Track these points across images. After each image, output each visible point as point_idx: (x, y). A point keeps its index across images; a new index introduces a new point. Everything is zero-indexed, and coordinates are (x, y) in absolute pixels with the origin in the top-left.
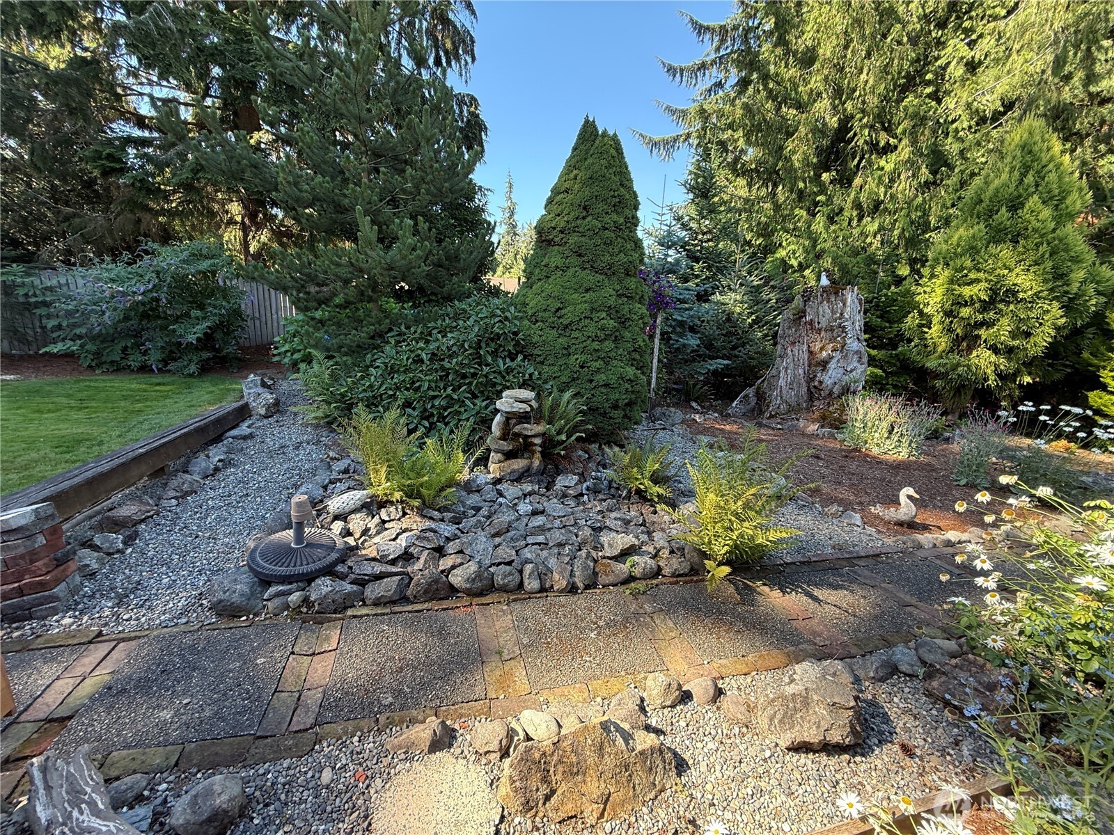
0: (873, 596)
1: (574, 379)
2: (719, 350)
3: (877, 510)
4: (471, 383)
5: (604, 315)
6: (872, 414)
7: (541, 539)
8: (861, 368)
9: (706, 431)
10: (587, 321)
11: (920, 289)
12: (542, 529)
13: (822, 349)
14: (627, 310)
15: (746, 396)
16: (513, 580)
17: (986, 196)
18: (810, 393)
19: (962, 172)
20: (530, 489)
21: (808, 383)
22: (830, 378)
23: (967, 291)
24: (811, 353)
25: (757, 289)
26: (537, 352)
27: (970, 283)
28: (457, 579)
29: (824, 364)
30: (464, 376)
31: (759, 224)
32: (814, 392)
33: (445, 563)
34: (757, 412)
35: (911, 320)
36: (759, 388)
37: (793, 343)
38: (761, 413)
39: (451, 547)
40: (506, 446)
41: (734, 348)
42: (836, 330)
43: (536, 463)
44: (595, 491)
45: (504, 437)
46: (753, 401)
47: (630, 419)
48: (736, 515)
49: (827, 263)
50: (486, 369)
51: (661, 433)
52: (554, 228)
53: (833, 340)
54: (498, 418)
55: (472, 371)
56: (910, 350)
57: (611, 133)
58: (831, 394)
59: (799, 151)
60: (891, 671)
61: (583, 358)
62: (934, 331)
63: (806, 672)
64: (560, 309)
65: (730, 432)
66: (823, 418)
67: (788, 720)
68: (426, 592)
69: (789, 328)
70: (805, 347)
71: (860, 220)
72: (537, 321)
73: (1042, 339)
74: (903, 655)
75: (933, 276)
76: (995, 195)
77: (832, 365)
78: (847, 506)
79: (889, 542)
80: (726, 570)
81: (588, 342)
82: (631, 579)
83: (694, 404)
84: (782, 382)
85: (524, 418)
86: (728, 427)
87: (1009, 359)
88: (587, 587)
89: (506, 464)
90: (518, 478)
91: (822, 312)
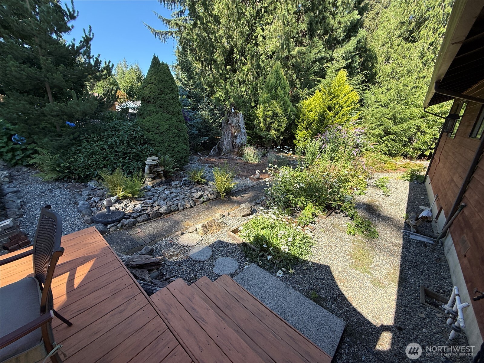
0: (253, 193)
1: (167, 151)
2: (203, 133)
3: (252, 176)
4: (130, 156)
5: (174, 129)
6: (249, 152)
7: (177, 198)
8: (245, 138)
9: (206, 162)
10: (169, 131)
11: (257, 112)
12: (176, 196)
13: (235, 132)
14: (180, 126)
15: (215, 149)
16: (176, 208)
17: (270, 85)
18: (233, 147)
19: (264, 74)
20: (165, 187)
21: (232, 143)
22: (238, 141)
23: (268, 113)
24: (232, 133)
25: (212, 110)
26: (151, 142)
27: (268, 111)
28: (162, 211)
29: (236, 137)
30: (126, 154)
31: (208, 82)
32: (234, 146)
33: (155, 209)
34: (219, 154)
35: (256, 121)
36: (218, 146)
37: (227, 130)
38: (220, 154)
39: (155, 204)
40: (152, 175)
41: (208, 131)
42: (238, 126)
43: (164, 179)
44: (185, 184)
45: (150, 173)
46: (217, 150)
47: (186, 161)
48: (225, 181)
49: (232, 100)
50: (134, 150)
51: (193, 165)
52: (150, 97)
53: (237, 129)
54: (147, 167)
55: (129, 151)
56: (257, 130)
57: (165, 63)
58: (239, 146)
59: (219, 57)
60: (256, 204)
61: (169, 143)
62: (262, 125)
63: (243, 205)
64: (157, 127)
65: (213, 161)
66: (237, 153)
67: (241, 212)
68: (155, 216)
69: (225, 125)
70: (230, 132)
71: (240, 85)
72: (150, 131)
73: (284, 127)
74: (258, 201)
75: (260, 108)
76: (271, 85)
77: (238, 137)
78: (246, 177)
79: (255, 183)
80: (225, 194)
81: (170, 138)
82: (204, 202)
83: (199, 153)
84: (225, 143)
85: (156, 166)
86: (212, 160)
87: (278, 132)
88: (194, 206)
89: (154, 181)
90: (159, 185)
91: (233, 120)
